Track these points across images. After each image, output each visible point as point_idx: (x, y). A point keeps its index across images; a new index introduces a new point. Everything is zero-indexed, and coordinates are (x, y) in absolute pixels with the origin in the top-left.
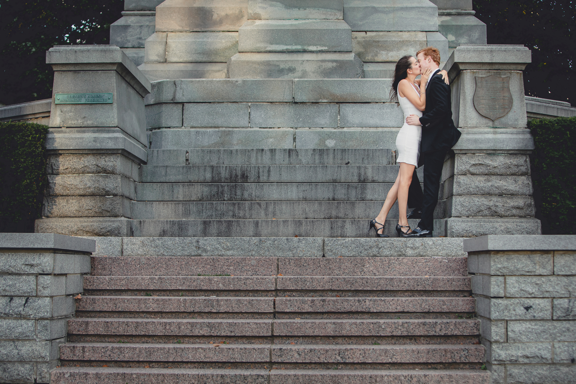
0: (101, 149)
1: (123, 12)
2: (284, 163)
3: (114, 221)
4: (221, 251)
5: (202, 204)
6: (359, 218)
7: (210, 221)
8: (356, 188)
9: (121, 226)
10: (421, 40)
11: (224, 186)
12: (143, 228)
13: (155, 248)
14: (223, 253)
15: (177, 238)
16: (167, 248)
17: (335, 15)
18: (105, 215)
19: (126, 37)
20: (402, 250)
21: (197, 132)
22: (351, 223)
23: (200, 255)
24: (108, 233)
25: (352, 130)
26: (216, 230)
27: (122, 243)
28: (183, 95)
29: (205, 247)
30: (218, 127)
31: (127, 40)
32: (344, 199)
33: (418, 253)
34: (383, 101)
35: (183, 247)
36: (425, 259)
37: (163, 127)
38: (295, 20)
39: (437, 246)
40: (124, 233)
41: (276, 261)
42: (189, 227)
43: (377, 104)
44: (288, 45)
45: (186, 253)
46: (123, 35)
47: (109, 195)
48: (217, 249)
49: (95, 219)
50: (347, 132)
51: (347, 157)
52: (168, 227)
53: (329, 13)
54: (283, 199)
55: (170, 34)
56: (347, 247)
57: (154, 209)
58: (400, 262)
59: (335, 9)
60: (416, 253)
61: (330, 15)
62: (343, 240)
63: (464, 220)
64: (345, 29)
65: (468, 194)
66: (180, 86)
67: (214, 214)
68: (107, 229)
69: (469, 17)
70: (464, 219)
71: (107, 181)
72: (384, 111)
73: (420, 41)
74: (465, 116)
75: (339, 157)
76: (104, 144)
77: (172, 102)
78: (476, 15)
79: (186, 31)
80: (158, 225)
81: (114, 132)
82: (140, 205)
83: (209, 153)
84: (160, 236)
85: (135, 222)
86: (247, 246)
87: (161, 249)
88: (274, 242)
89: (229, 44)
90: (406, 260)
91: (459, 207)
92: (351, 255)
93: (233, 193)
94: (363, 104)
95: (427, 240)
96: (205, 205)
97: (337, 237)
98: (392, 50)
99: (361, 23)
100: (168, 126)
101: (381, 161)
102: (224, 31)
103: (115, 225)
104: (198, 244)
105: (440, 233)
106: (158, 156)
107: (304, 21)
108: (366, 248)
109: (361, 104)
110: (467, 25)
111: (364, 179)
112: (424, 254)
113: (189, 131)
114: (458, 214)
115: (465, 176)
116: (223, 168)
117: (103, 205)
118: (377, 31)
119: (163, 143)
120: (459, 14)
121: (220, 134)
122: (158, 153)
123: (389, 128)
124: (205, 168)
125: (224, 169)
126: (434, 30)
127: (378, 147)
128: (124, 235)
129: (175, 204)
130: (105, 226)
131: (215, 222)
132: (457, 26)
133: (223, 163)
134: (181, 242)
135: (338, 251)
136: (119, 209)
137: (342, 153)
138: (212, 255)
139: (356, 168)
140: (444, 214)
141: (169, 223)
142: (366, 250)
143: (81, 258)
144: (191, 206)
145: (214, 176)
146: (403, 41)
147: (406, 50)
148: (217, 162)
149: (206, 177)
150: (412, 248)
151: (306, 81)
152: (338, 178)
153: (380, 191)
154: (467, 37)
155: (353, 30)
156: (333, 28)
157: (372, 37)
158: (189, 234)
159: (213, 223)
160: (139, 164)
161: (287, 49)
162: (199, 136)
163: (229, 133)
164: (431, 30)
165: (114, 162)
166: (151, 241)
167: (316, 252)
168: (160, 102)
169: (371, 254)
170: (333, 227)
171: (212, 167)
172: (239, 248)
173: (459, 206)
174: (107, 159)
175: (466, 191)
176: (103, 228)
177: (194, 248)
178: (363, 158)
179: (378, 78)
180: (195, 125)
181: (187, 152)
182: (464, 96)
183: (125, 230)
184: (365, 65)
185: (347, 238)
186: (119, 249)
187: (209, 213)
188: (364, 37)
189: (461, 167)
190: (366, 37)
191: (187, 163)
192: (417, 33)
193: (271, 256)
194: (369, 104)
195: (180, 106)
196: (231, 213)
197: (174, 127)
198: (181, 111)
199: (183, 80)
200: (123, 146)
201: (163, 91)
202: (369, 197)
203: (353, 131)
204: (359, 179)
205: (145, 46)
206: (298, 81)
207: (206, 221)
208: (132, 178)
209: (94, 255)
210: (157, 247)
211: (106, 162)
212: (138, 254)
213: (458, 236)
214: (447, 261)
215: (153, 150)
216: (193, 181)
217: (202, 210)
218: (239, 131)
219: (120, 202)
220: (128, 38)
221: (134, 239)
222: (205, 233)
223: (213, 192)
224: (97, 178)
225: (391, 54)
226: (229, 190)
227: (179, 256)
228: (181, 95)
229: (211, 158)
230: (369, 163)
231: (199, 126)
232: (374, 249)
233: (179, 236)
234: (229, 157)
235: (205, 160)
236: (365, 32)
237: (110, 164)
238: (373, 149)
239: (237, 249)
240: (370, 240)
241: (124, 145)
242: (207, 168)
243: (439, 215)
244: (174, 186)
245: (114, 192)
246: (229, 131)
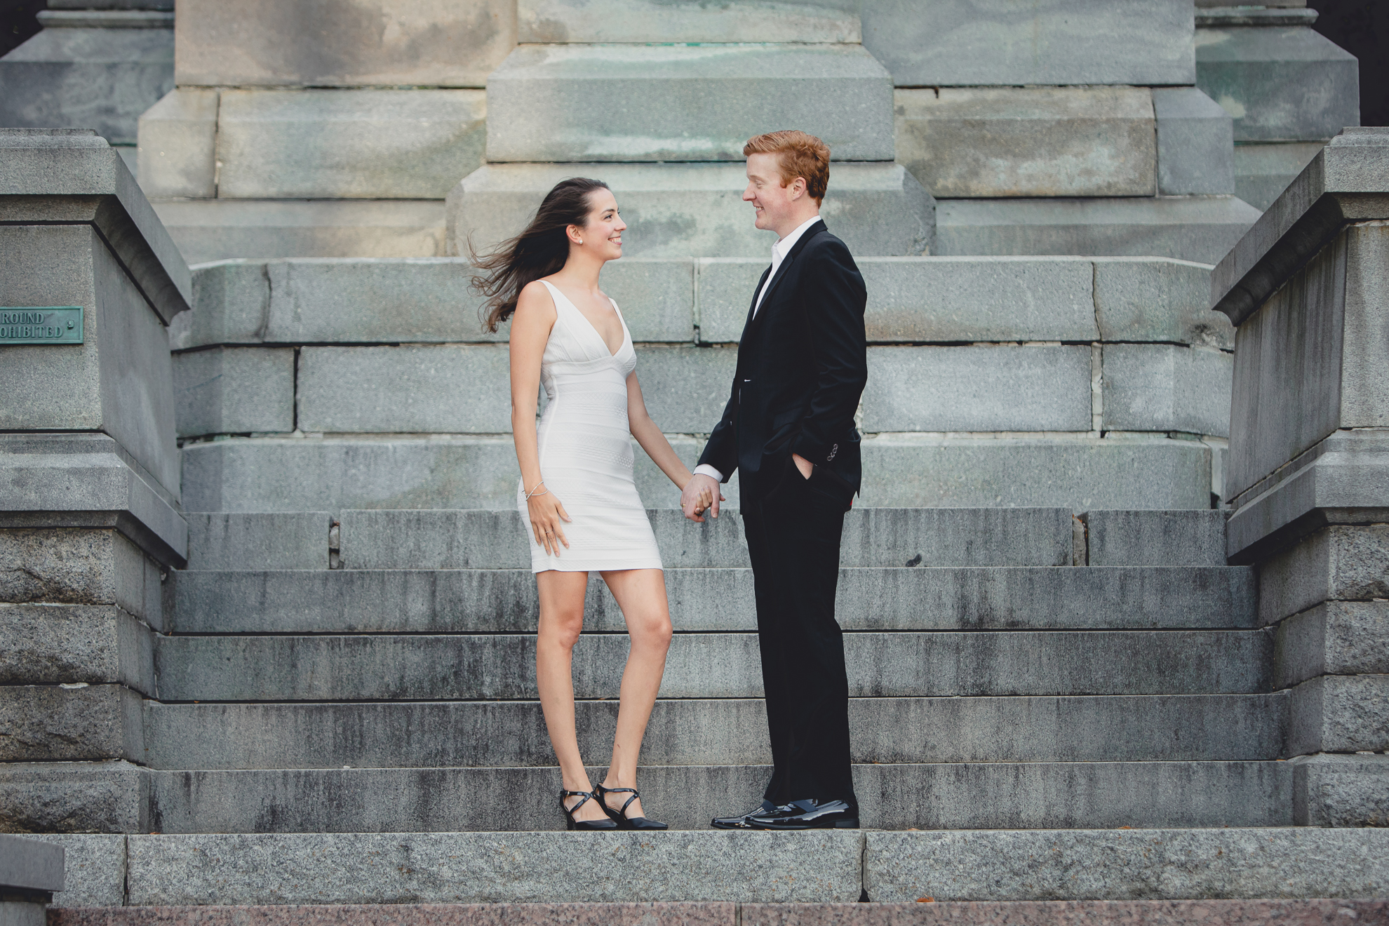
0: (41, 512)
1: (44, 15)
2: (686, 560)
3: (91, 777)
4: (492, 880)
5: (408, 712)
6: (974, 758)
7: (444, 773)
8: (958, 650)
9: (118, 793)
10: (1134, 116)
11: (482, 646)
12: (198, 801)
13: (247, 872)
14: (500, 888)
15: (329, 837)
16: (292, 873)
17: (833, 26)
18: (57, 755)
19: (59, 106)
20: (1148, 872)
21: (349, 451)
22: (952, 778)
23: (415, 899)
24: (72, 821)
25: (907, 440)
26: (465, 807)
27: (127, 856)
28: (297, 318)
29: (435, 868)
30: (425, 433)
31: (61, 116)
32: (915, 690)
33: (1204, 885)
34: (1017, 337)
35: (351, 869)
36: (1272, 907)
37: (225, 434)
38: (689, 45)
39: (1272, 857)
40: (132, 821)
41: (732, 917)
42: (367, 794)
43: (997, 348)
44: (666, 137)
45: (363, 891)
46: (46, 96)
47: (74, 682)
48: (476, 874)
49: (20, 768)
50: (888, 449)
51: (911, 539)
52: (291, 795)
53: (812, 21)
54: (695, 693)
55: (229, 97)
56: (948, 863)
57: (230, 730)
58: (1180, 919)
59: (833, 7)
60: (1199, 884)
61: (815, 27)
62: (935, 838)
63: (1366, 762)
64: (869, 80)
65: (1379, 671)
66: (284, 283)
67: (450, 746)
68: (68, 807)
69: (1295, 32)
70: (1368, 758)
71: (66, 628)
72: (1021, 373)
73: (1132, 121)
74: (1362, 388)
75: (884, 537)
76: (55, 493)
77: (256, 341)
78: (1317, 26)
79: (287, 86)
80: (250, 791)
81: (90, 448)
82: (178, 717)
83: (413, 525)
84: (259, 828)
85: (167, 779)
86: (586, 863)
87: (271, 876)
88: (685, 847)
89: (446, 134)
90: (1204, 912)
91: (1346, 717)
92: (965, 892)
93: (515, 669)
94: (945, 349)
95: (1236, 837)
96: (417, 714)
97: (903, 826)
98: (1029, 155)
99: (916, 57)
100: (244, 430)
101: (1034, 554)
102: (424, 87)
103: (96, 791)
104: (408, 858)
105: (1276, 811)
106: (226, 538)
107: (720, 51)
108: (1016, 866)
109: (938, 349)
110: (1287, 63)
111: (981, 619)
112: (1228, 888)
113: (320, 447)
114: (1344, 743)
115: (1366, 605)
116: (470, 583)
117: (51, 717)
118: (976, 87)
119: (226, 492)
120: (1259, 23)
121: (432, 459)
122: (226, 527)
123: (1040, 436)
124: (406, 582)
125: (475, 584)
126: (1180, 81)
127: (1000, 504)
128: (131, 828)
129: (310, 712)
130: (61, 793)
131: (461, 777)
132: (1251, 64)
133: (467, 563)
134: (346, 851)
135: (917, 878)
136: (111, 730)
137: (894, 523)
138: (458, 898)
139: (950, 577)
140: (1284, 742)
141: (292, 781)
142: (1017, 874)
143: (23, 914)
144: (368, 719)
145: (438, 608)
146: (1071, 122)
147: (1082, 154)
148: (442, 558)
149: (411, 614)
150: (1182, 866)
151: (741, 266)
152: (888, 612)
153: (1045, 659)
154: (1288, 106)
155: (898, 84)
156: (825, 75)
157: (958, 108)
158: (367, 822)
159: (455, 778)
160: (165, 569)
161: (661, 153)
162: (354, 467)
163: (465, 456)
164: (1171, 81)
165: (92, 560)
166: (234, 849)
167: (835, 882)
168: (211, 342)
169: (1037, 890)
170: (890, 791)
171: (432, 576)
172: (556, 870)
173: (1347, 714)
174: (64, 548)
175: (1371, 659)
176: (54, 802)
177: (394, 874)
178: (971, 543)
179: (982, 254)
180: (340, 425)
181: (333, 525)
182: (1360, 315)
183: (133, 810)
184: (943, 207)
185: (947, 832)
186: (116, 879)
187: (431, 745)
188: (929, 109)
189: (1352, 573)
190: (939, 108)
191: (335, 564)
192: (1119, 92)
193: (673, 899)
194: (968, 349)
195: (287, 357)
196: (512, 744)
197: (266, 433)
198: (288, 374)
199: (294, 261)
200: (125, 499)
201: (221, 302)
202: (1004, 681)
203: (911, 444)
204: (962, 618)
205: (141, 140)
206: (711, 265)
207: (428, 773)
208: (146, 620)
209: (58, 901)
210: (255, 869)
211: (61, 558)
212: (186, 898)
213: (1347, 823)
214: (1351, 913)
215: (209, 518)
216: (360, 628)
217: (409, 733)
218: (502, 446)
219: (114, 704)
220: (66, 110)
221: (169, 842)
222: (425, 818)
223: (439, 668)
224: (28, 619)
225: (1026, 167)
226: (499, 661)
227: (338, 900)
228: (289, 317)
229: (423, 545)
230: (991, 559)
231: (356, 428)
232: (1046, 871)
233: (329, 829)
234: (486, 540)
235: (402, 550)
236: (931, 92)
237: (78, 566)
238: (1005, 511)
239: (549, 875)
240: (1030, 838)
241: (129, 498)
242: (414, 580)
243: (1265, 745)
244: (298, 648)
245: (93, 668)
246: (465, 447)
